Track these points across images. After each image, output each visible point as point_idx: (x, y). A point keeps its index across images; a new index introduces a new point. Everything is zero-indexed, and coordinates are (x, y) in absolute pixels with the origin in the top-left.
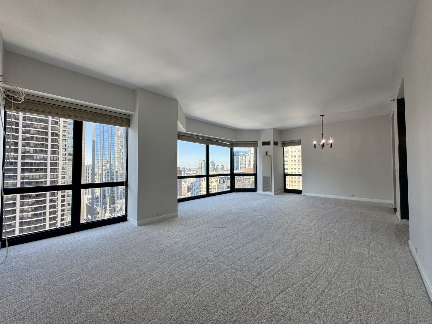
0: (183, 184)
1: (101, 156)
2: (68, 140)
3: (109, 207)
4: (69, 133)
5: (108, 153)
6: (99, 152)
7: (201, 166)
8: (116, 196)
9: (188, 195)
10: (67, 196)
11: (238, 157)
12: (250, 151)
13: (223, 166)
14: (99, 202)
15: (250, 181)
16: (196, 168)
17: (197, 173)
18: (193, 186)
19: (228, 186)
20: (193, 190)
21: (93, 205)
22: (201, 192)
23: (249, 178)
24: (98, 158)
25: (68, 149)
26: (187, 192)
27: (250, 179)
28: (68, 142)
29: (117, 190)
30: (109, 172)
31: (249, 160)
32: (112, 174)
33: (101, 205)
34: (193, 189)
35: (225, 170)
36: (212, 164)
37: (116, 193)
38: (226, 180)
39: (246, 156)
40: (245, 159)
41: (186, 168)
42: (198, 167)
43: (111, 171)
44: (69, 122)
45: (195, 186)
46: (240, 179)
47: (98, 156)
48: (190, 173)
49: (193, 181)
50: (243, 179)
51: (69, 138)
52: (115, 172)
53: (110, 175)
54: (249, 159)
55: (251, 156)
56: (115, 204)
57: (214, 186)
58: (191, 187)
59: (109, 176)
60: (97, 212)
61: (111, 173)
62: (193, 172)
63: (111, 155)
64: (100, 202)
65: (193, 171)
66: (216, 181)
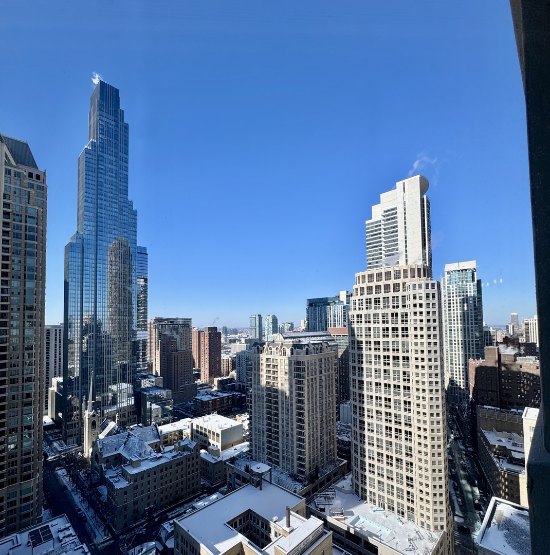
0: (224, 356)
1: (79, 310)
2: (13, 282)
3: (91, 399)
4: (13, 269)
5: (90, 304)
6: (75, 302)
7: (253, 325)
8: (106, 378)
9: (231, 376)
10: (9, 382)
11: (317, 308)
12: (339, 297)
13: (292, 324)
14: (75, 389)
15: (339, 349)
16: (246, 328)
17: (248, 336)
18: (239, 360)
19: (299, 360)
20: (239, 366)
21: (66, 396)
22: (251, 371)
23: (338, 345)
24: (74, 312)
25: (12, 298)
26: (230, 370)
27: (339, 347)
28: (13, 285)
29: (108, 368)
30: (93, 336)
31: (336, 314)
32: (98, 340)
33: (80, 394)
34: (240, 364)
35: (294, 332)
36: (273, 320)
37: (106, 374)
38: (297, 349)
39: (332, 306)
40: (330, 311)
41: (228, 327)
42: (249, 326)
43: (96, 335)
44: (14, 250)
45: (244, 359)
46: (321, 347)
47: (74, 310)
48: (236, 336)
49: (240, 351)
50: (327, 347)
51: (13, 277)
52: (103, 336)
53: (94, 342)
54: (336, 311)
55: (340, 306)
56: (103, 393)
57: (275, 360)
58: (237, 360)
59: (92, 343)
60: (73, 407)
61: (96, 339)
62: (240, 335)
63: (96, 307)
64: (78, 389)
65: (240, 333)
66: (278, 351)
